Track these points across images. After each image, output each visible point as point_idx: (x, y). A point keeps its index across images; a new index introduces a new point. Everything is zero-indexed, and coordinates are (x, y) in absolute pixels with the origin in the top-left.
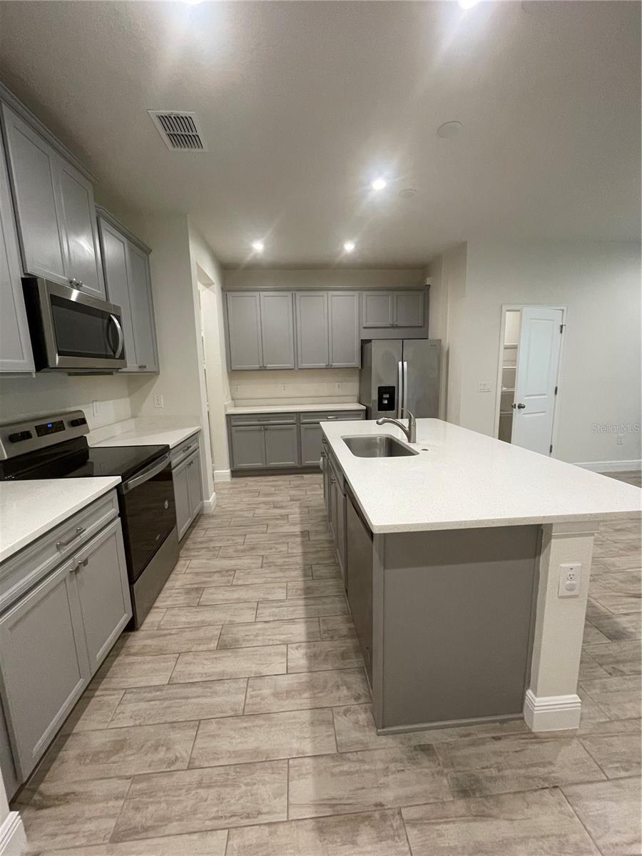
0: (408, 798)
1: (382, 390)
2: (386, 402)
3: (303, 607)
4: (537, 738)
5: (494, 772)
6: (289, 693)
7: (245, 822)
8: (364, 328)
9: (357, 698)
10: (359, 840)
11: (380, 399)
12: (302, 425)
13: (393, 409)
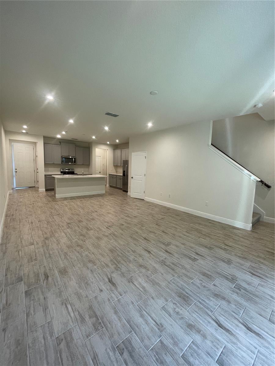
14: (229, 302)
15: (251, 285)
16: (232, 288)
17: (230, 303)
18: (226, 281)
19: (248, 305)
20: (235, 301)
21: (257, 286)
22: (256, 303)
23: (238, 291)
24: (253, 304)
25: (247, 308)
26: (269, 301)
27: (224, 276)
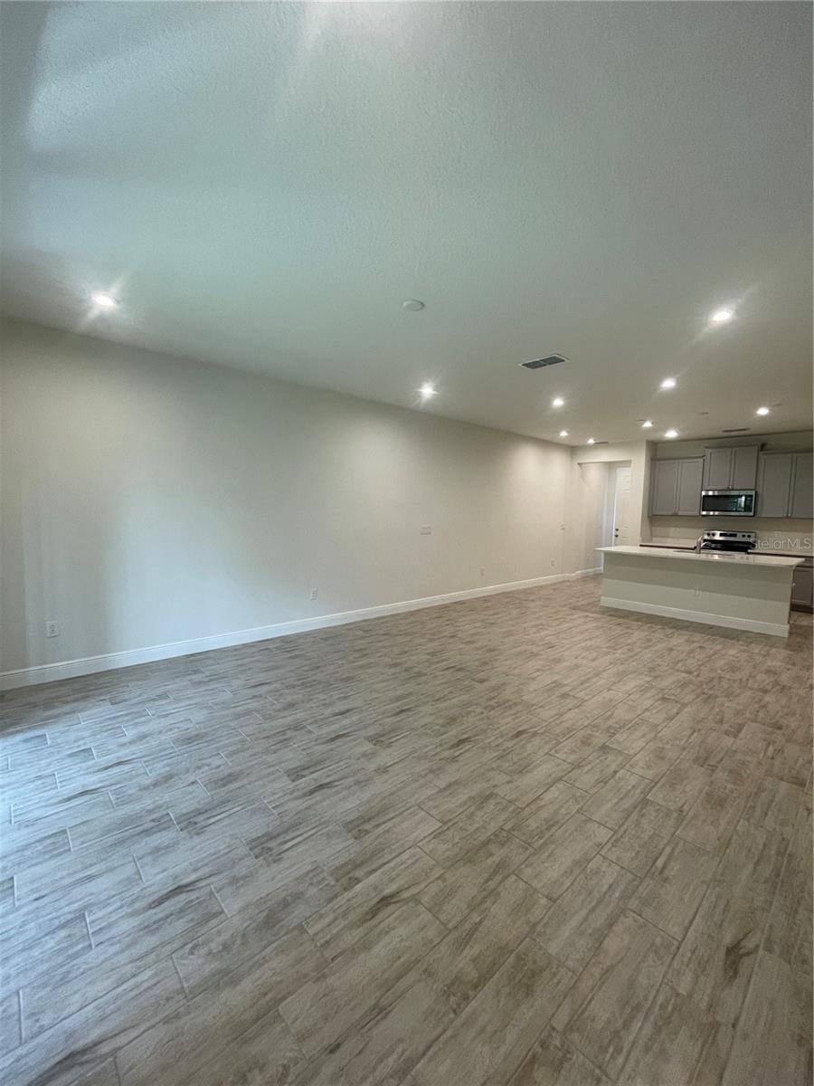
14: (144, 788)
15: (150, 854)
16: (168, 808)
17: (140, 790)
18: (193, 808)
19: (115, 814)
20: (138, 799)
21: (138, 865)
22: (107, 831)
23: (154, 816)
24: (109, 825)
25: (112, 810)
26: (88, 861)
27: (210, 810)
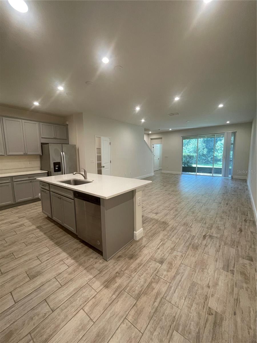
0: (122, 267)
1: (55, 164)
2: (57, 168)
3: (60, 248)
4: (138, 241)
5: (134, 251)
6: (74, 271)
7: (86, 303)
8: (42, 138)
9: (96, 258)
10: (117, 281)
11: (55, 167)
12: (14, 183)
13: (61, 171)
